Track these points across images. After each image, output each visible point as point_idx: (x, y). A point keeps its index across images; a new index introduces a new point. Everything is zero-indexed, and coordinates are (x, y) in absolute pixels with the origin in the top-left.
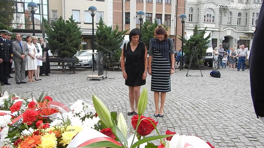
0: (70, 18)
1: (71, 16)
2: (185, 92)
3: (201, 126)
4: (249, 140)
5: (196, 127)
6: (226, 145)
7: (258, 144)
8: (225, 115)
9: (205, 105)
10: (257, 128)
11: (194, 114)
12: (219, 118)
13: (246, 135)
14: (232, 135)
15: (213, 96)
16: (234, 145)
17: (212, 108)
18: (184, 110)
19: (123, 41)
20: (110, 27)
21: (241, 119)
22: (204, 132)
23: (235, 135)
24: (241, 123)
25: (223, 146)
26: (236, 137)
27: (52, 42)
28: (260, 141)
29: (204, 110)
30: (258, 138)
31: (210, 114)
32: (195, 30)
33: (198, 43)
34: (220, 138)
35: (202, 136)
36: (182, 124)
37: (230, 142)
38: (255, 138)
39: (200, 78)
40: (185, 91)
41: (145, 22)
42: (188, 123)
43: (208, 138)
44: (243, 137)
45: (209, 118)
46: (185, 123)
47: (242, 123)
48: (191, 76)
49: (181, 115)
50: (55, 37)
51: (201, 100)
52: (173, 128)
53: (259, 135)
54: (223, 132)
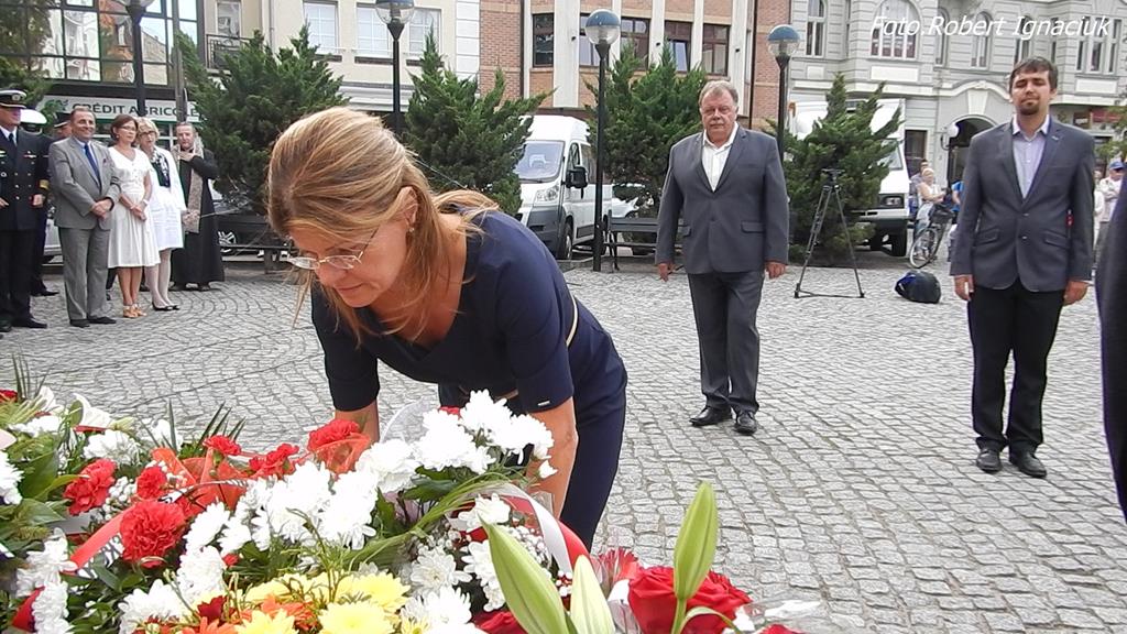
0: (298, 37)
1: (300, 29)
2: (791, 367)
3: (861, 523)
4: (1066, 582)
5: (841, 524)
6: (971, 607)
7: (1105, 601)
8: (963, 474)
9: (877, 426)
10: (1100, 529)
11: (831, 466)
12: (938, 485)
13: (1053, 562)
14: (993, 559)
15: (910, 385)
16: (1002, 606)
17: (907, 439)
18: (790, 449)
19: (524, 140)
20: (471, 80)
21: (1033, 489)
22: (874, 548)
23: (1007, 563)
24: (1032, 507)
25: (957, 610)
26: (1012, 571)
27: (218, 142)
28: (1113, 586)
29: (876, 448)
30: (1101, 574)
31: (898, 467)
32: (836, 97)
33: (845, 151)
34: (941, 575)
35: (869, 567)
36: (782, 512)
37: (986, 591)
38: (1092, 573)
39: (854, 305)
40: (790, 364)
41: (618, 58)
42: (808, 509)
43: (895, 575)
44: (1041, 569)
45: (897, 487)
46: (794, 508)
47: (1035, 505)
48: (813, 295)
49: (779, 472)
50: (231, 122)
51: (859, 406)
52: (742, 529)
53: (1110, 558)
54: (956, 548)
